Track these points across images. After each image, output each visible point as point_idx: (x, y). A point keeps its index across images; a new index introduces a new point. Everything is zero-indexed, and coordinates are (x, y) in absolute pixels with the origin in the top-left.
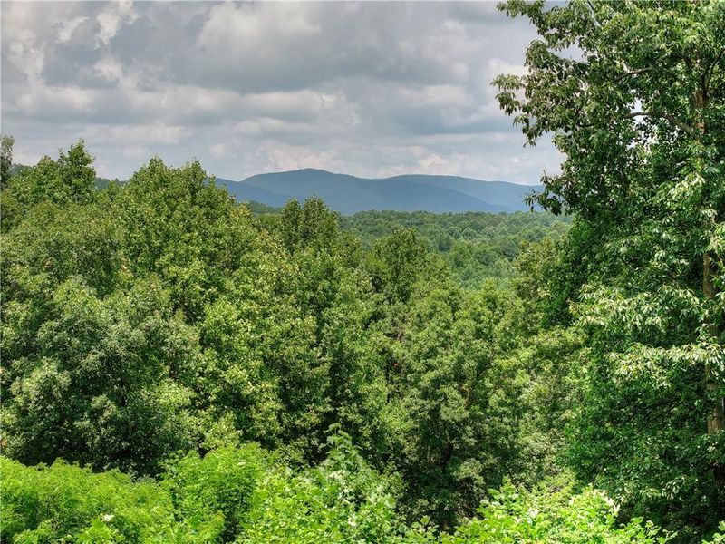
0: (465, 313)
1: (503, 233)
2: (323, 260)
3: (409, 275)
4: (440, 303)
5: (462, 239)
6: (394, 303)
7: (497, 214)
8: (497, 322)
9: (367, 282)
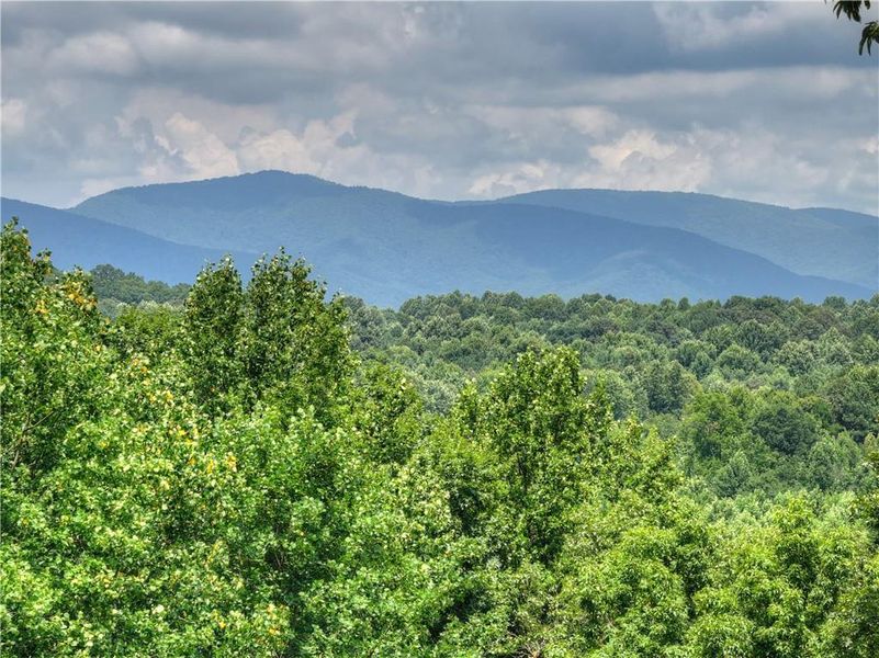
0: (723, 596)
1: (837, 358)
2: (305, 442)
3: (560, 486)
4: (648, 566)
5: (715, 378)
6: (516, 564)
7: (818, 304)
8: (815, 622)
9: (437, 505)
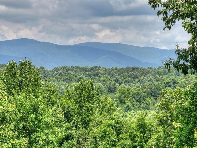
0: (125, 136)
1: (151, 81)
2: (31, 101)
3: (89, 111)
4: (108, 129)
5: (123, 85)
6: (79, 128)
7: (146, 68)
8: (146, 141)
9: (61, 115)
